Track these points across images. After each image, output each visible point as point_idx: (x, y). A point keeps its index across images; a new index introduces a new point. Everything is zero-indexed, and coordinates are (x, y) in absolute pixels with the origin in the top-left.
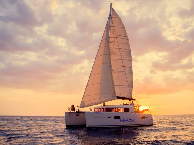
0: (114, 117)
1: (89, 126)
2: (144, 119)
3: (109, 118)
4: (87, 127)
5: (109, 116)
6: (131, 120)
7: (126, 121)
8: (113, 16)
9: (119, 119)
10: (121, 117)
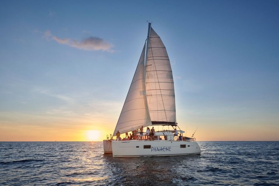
0: (143, 146)
1: (115, 156)
2: (185, 147)
3: (138, 147)
4: (114, 156)
5: (138, 146)
6: (166, 150)
7: (159, 150)
8: (151, 37)
9: (150, 148)
10: (152, 146)
